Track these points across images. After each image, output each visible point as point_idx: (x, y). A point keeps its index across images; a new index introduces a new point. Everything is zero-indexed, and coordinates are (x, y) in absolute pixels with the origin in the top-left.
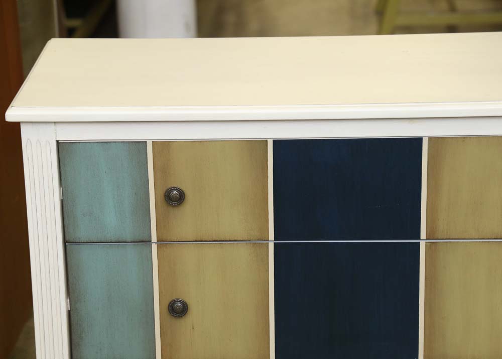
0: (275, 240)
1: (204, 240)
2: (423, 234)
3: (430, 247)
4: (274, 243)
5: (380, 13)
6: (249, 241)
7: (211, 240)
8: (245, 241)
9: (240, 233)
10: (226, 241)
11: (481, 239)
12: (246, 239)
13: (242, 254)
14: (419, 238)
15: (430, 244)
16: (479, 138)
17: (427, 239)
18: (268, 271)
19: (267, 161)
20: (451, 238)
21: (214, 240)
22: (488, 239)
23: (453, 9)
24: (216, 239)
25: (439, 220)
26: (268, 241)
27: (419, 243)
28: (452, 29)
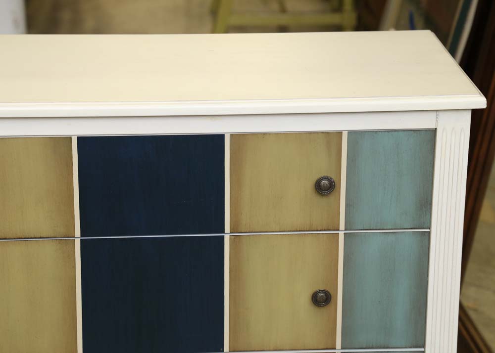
0: (81, 236)
1: (8, 237)
2: (227, 228)
3: (235, 241)
4: (81, 240)
5: (214, 12)
6: (55, 238)
7: (15, 237)
8: (51, 238)
9: (45, 230)
10: (31, 238)
11: (282, 231)
12: (52, 236)
13: (48, 251)
14: (223, 232)
15: (233, 237)
16: (278, 135)
17: (231, 233)
18: (74, 267)
19: (71, 157)
20: (256, 231)
21: (18, 237)
22: (289, 231)
23: (283, 10)
24: (20, 237)
25: (242, 214)
26: (74, 237)
27: (224, 236)
28: (283, 29)
